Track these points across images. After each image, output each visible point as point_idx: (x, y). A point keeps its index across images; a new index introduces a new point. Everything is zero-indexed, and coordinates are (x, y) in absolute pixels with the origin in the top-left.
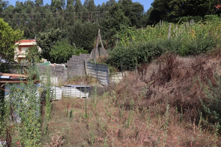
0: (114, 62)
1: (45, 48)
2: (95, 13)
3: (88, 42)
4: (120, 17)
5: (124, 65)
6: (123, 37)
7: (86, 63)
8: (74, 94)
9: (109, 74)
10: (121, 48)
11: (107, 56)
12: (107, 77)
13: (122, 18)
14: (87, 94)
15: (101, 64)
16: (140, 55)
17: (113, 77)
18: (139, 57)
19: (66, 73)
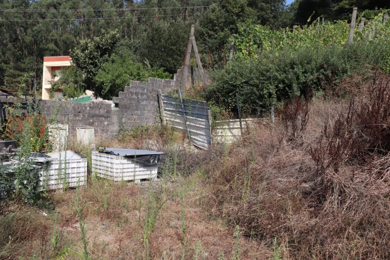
0: (223, 96)
1: (86, 68)
2: (193, 9)
3: (176, 60)
4: (239, 8)
5: (244, 102)
6: (244, 43)
7: (163, 98)
8: (118, 171)
9: (210, 124)
10: (238, 66)
11: (208, 83)
12: (208, 130)
13: (243, 10)
14: (155, 172)
15: (193, 101)
16: (283, 82)
17: (220, 131)
18: (280, 85)
19: (115, 119)
